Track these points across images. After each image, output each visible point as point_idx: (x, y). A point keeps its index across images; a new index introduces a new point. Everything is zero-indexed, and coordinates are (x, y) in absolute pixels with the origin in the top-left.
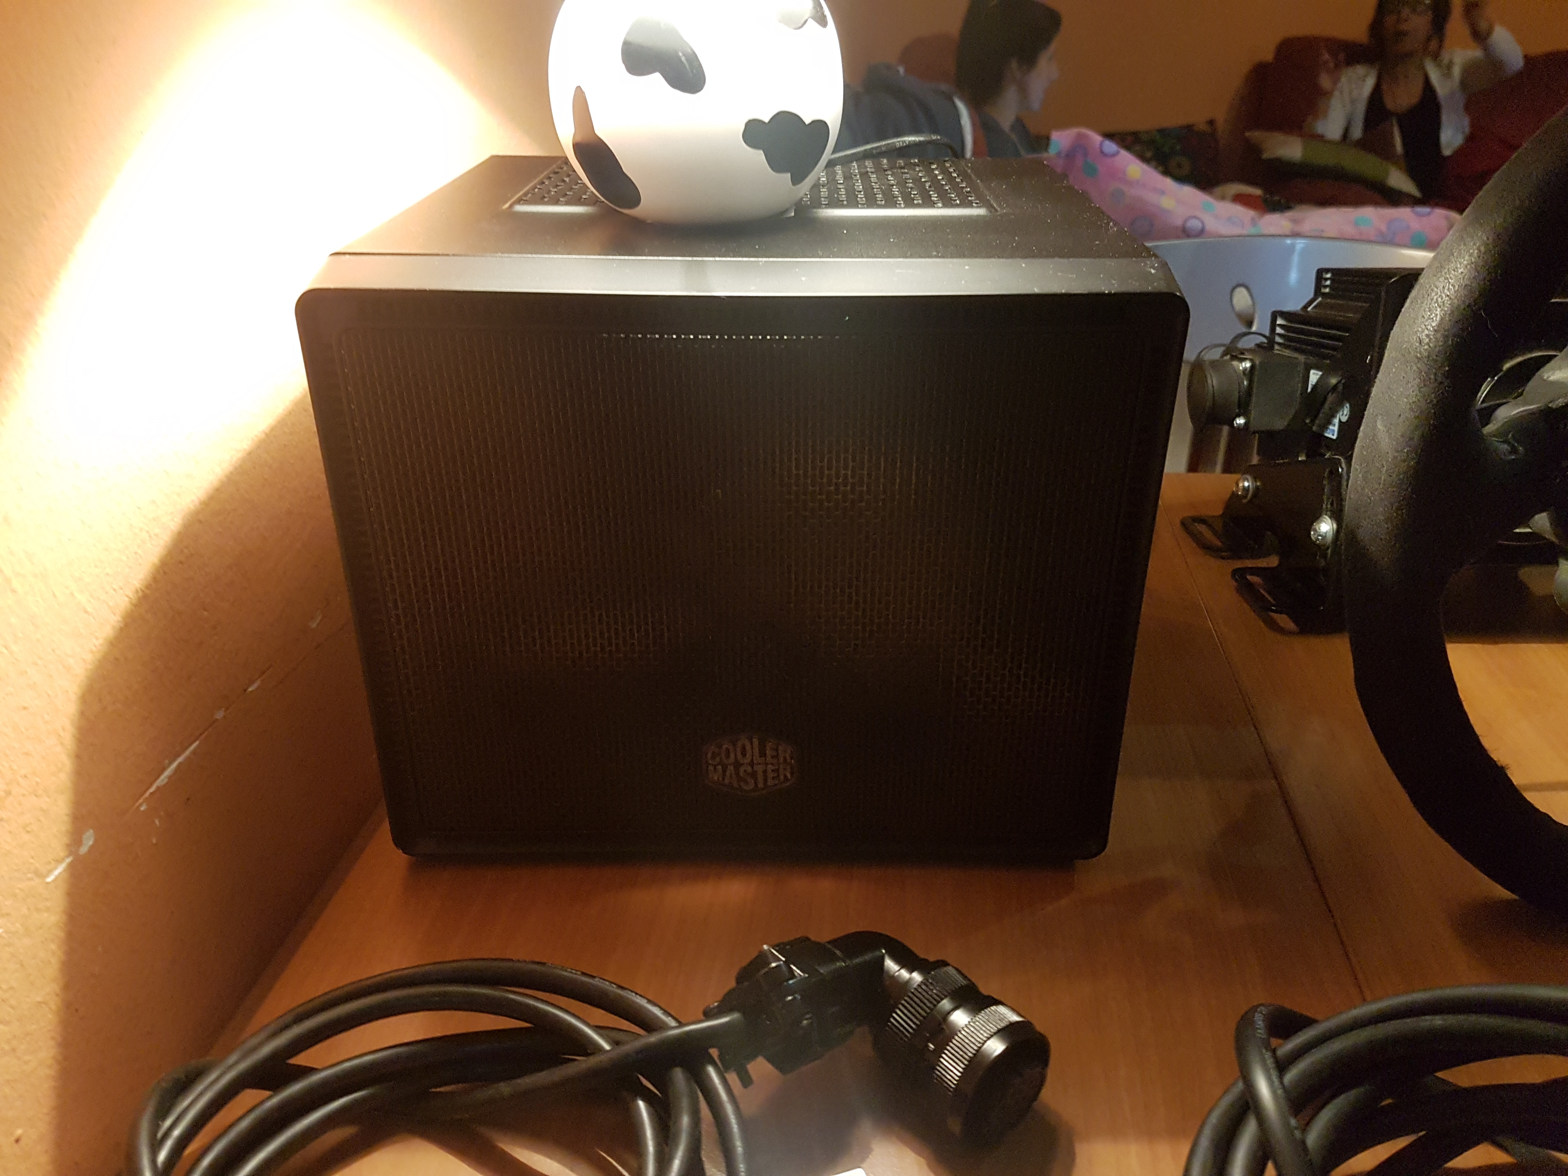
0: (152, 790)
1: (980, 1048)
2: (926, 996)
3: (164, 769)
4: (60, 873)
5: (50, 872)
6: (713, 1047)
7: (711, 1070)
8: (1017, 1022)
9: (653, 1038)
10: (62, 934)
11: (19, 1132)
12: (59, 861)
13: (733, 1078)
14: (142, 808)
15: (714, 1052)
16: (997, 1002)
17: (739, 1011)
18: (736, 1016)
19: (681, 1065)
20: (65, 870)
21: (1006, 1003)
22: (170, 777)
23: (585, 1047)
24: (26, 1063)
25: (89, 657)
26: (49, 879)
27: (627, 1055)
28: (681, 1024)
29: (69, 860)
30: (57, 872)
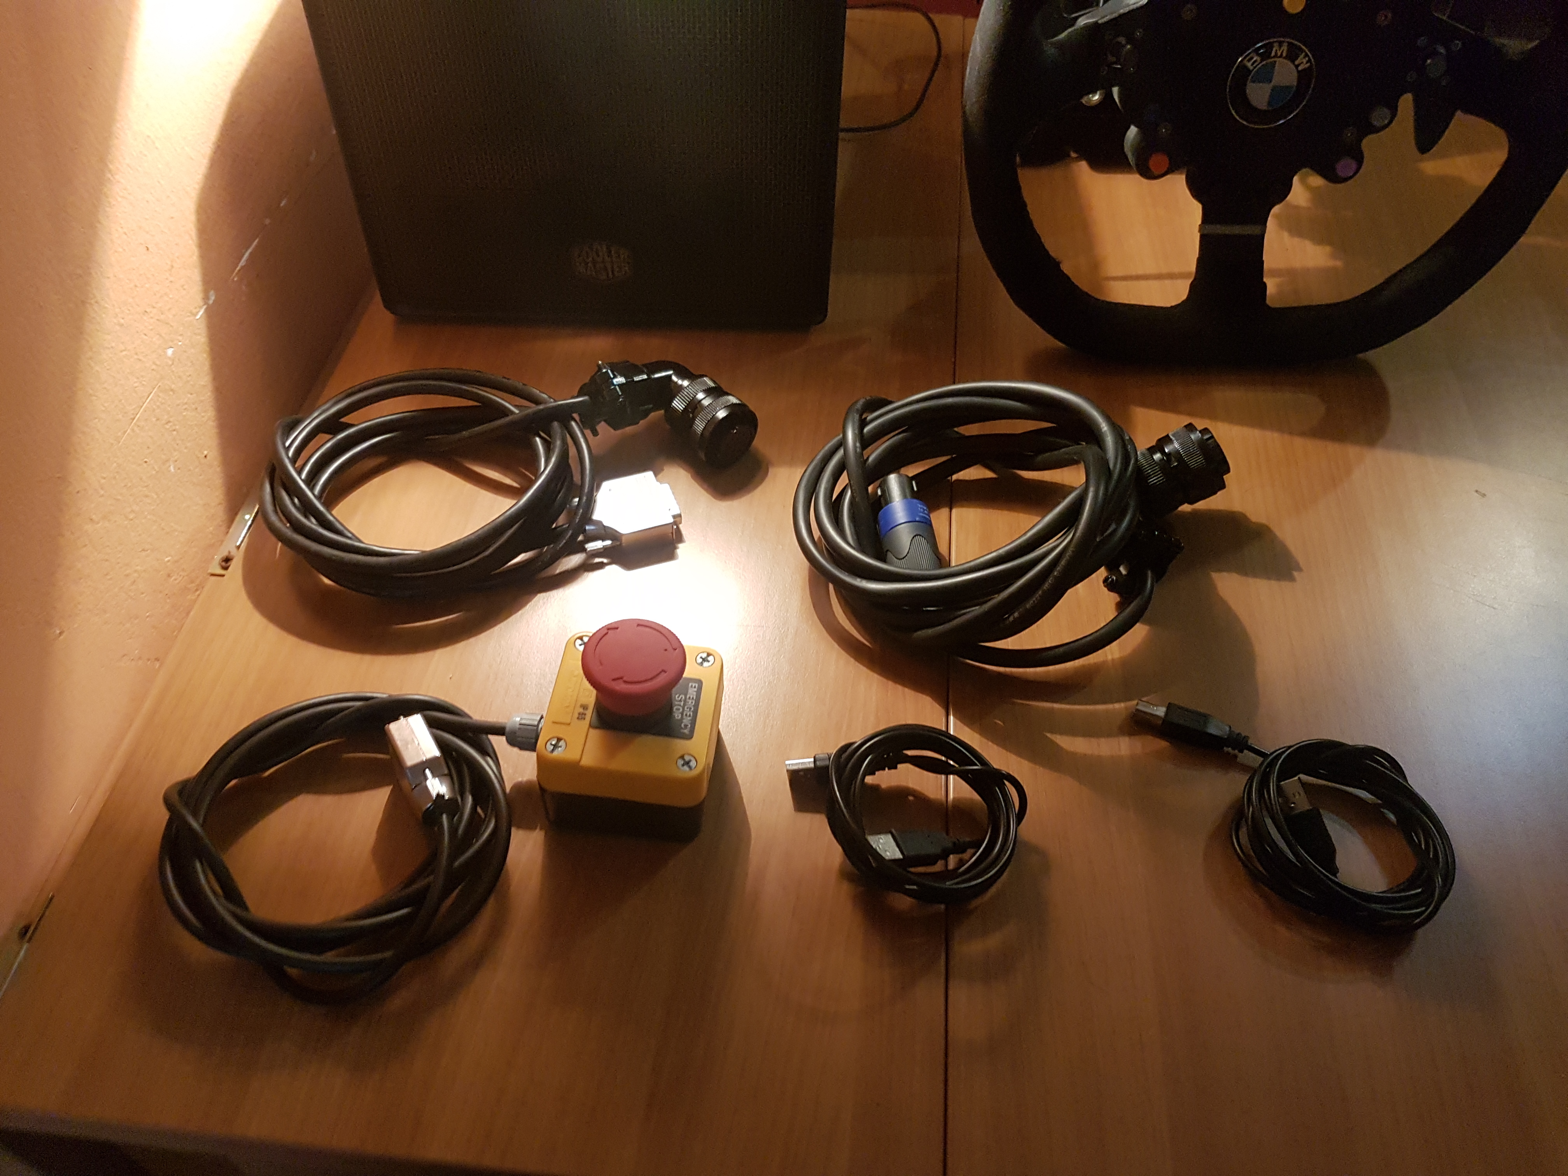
0: (238, 268)
1: (714, 415)
2: (691, 391)
3: (243, 255)
4: (202, 314)
5: (198, 313)
6: (576, 412)
7: (573, 423)
8: (736, 404)
9: (541, 407)
10: (208, 349)
11: (206, 452)
12: (201, 307)
13: (588, 432)
14: (235, 279)
15: (575, 416)
16: (728, 394)
17: (588, 395)
18: (586, 398)
19: (556, 421)
20: (204, 313)
21: (734, 394)
22: (247, 260)
23: (505, 412)
24: (203, 417)
25: (197, 187)
26: (198, 317)
27: (528, 415)
28: (555, 401)
29: (205, 307)
30: (201, 313)
